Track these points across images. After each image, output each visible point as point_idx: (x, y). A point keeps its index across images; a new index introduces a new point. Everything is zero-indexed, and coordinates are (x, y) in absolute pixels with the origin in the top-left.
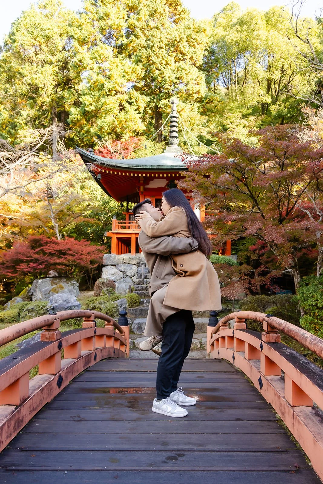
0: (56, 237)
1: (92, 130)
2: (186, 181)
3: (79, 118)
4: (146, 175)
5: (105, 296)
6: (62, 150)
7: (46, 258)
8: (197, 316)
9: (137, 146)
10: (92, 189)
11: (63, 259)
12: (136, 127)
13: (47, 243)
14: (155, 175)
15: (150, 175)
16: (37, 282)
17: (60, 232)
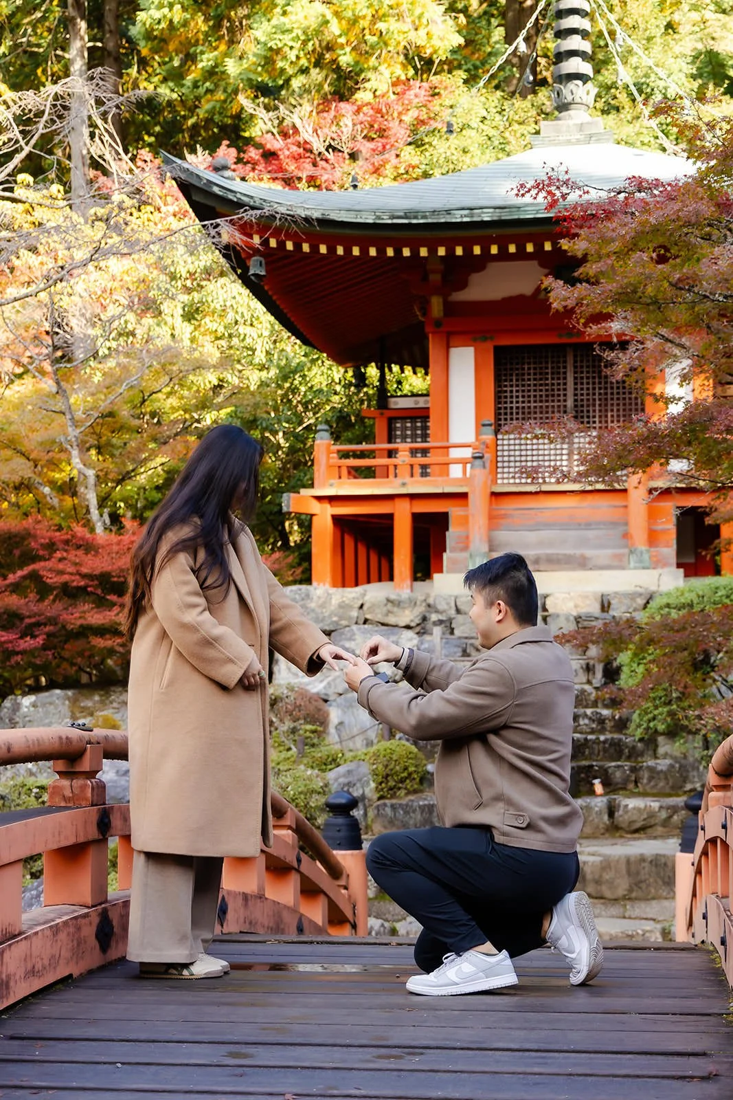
0: (89, 525)
1: (232, 68)
3: (176, 20)
4: (450, 251)
6: (107, 157)
7: (51, 607)
8: (660, 830)
9: (424, 116)
11: (116, 609)
12: (419, 38)
13: (51, 547)
14: (486, 250)
15: (468, 251)
16: (16, 707)
17: (102, 502)
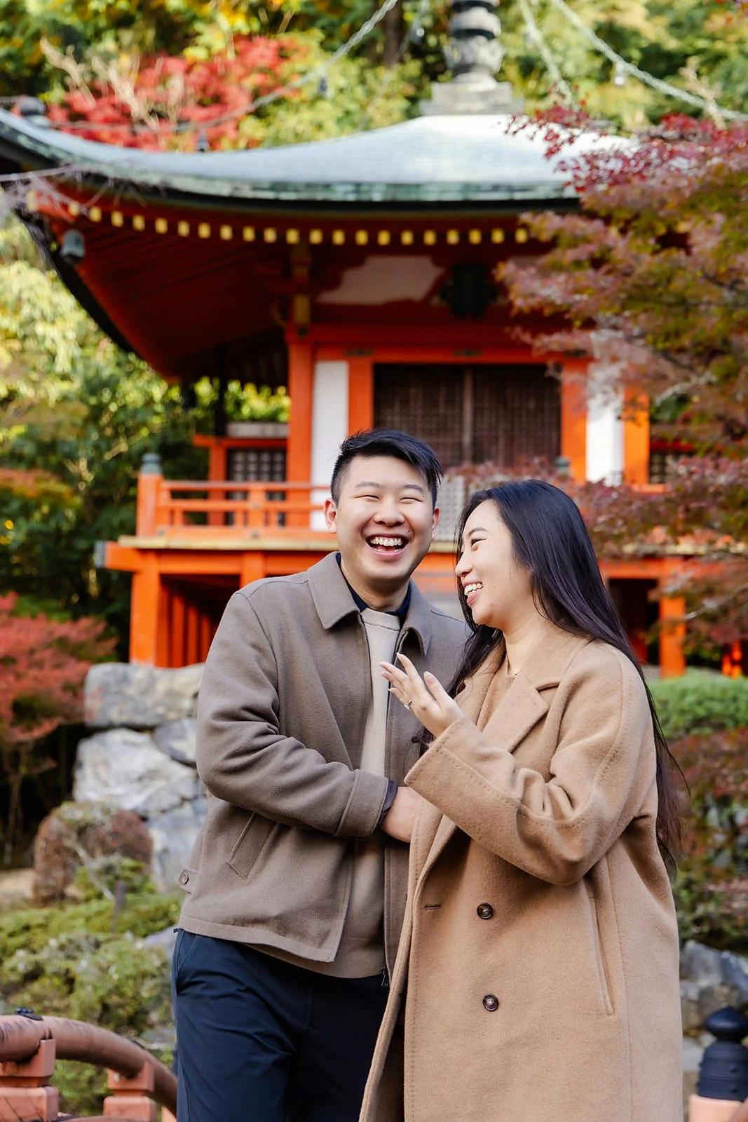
2: (558, 268)
4: (328, 238)
5: (95, 906)
9: (269, 81)
10: (26, 310)
14: (373, 238)
15: (350, 238)
